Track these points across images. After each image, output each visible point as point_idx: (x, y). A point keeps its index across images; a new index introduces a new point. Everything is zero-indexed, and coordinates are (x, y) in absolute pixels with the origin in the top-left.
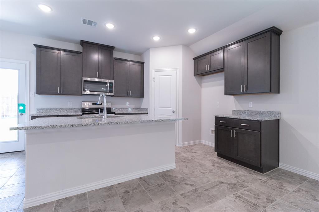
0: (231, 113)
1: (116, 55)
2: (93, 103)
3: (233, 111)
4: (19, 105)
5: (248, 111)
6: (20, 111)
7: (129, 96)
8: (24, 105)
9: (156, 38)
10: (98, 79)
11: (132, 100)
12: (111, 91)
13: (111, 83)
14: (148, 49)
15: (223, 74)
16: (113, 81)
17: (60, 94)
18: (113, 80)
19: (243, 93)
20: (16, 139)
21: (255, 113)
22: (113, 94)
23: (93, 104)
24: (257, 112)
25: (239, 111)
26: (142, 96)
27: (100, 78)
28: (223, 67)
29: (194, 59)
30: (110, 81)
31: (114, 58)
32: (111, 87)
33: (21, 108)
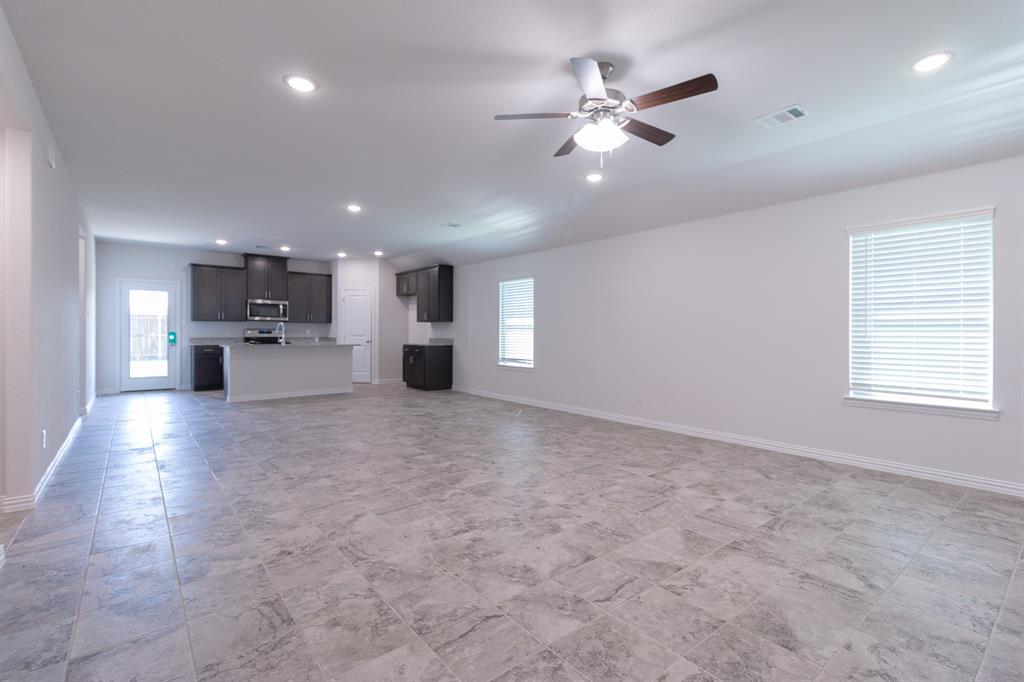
1: (291, 267)
2: (259, 332)
4: (170, 334)
6: (170, 341)
7: (310, 322)
8: (174, 334)
9: (342, 255)
10: (268, 301)
11: (314, 326)
12: (284, 315)
13: (284, 306)
15: (416, 297)
16: (287, 303)
17: (221, 320)
18: (287, 301)
20: (166, 374)
22: (287, 319)
23: (261, 332)
26: (329, 320)
27: (270, 300)
29: (396, 274)
30: (282, 302)
31: (288, 272)
32: (284, 310)
33: (172, 337)
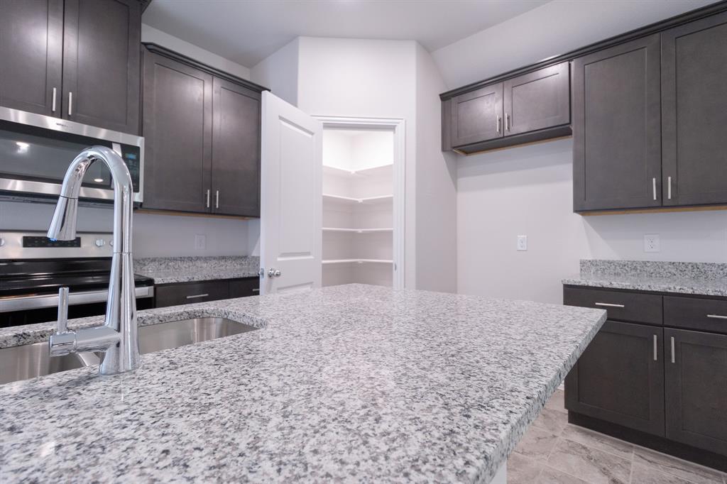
0: (576, 269)
1: (154, 33)
2: (25, 238)
3: (583, 263)
5: (645, 263)
7: (211, 212)
10: (60, 121)
14: (289, 40)
15: (568, 142)
16: (139, 142)
18: (141, 134)
19: (659, 204)
21: (673, 271)
24: (681, 268)
25: (609, 262)
27: (69, 118)
28: (568, 121)
29: (445, 97)
31: (146, 44)
